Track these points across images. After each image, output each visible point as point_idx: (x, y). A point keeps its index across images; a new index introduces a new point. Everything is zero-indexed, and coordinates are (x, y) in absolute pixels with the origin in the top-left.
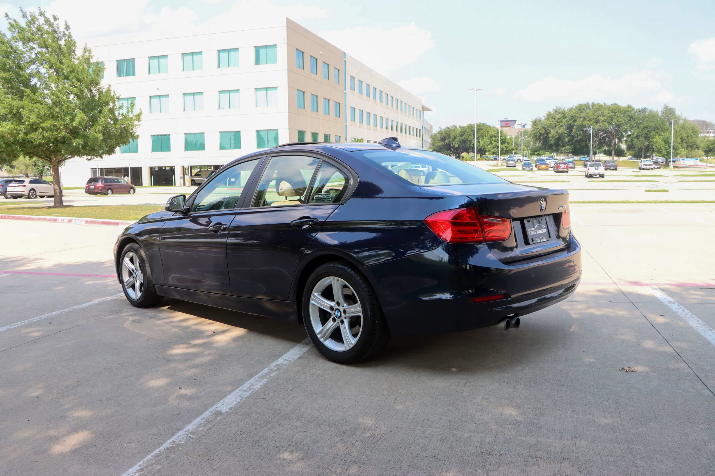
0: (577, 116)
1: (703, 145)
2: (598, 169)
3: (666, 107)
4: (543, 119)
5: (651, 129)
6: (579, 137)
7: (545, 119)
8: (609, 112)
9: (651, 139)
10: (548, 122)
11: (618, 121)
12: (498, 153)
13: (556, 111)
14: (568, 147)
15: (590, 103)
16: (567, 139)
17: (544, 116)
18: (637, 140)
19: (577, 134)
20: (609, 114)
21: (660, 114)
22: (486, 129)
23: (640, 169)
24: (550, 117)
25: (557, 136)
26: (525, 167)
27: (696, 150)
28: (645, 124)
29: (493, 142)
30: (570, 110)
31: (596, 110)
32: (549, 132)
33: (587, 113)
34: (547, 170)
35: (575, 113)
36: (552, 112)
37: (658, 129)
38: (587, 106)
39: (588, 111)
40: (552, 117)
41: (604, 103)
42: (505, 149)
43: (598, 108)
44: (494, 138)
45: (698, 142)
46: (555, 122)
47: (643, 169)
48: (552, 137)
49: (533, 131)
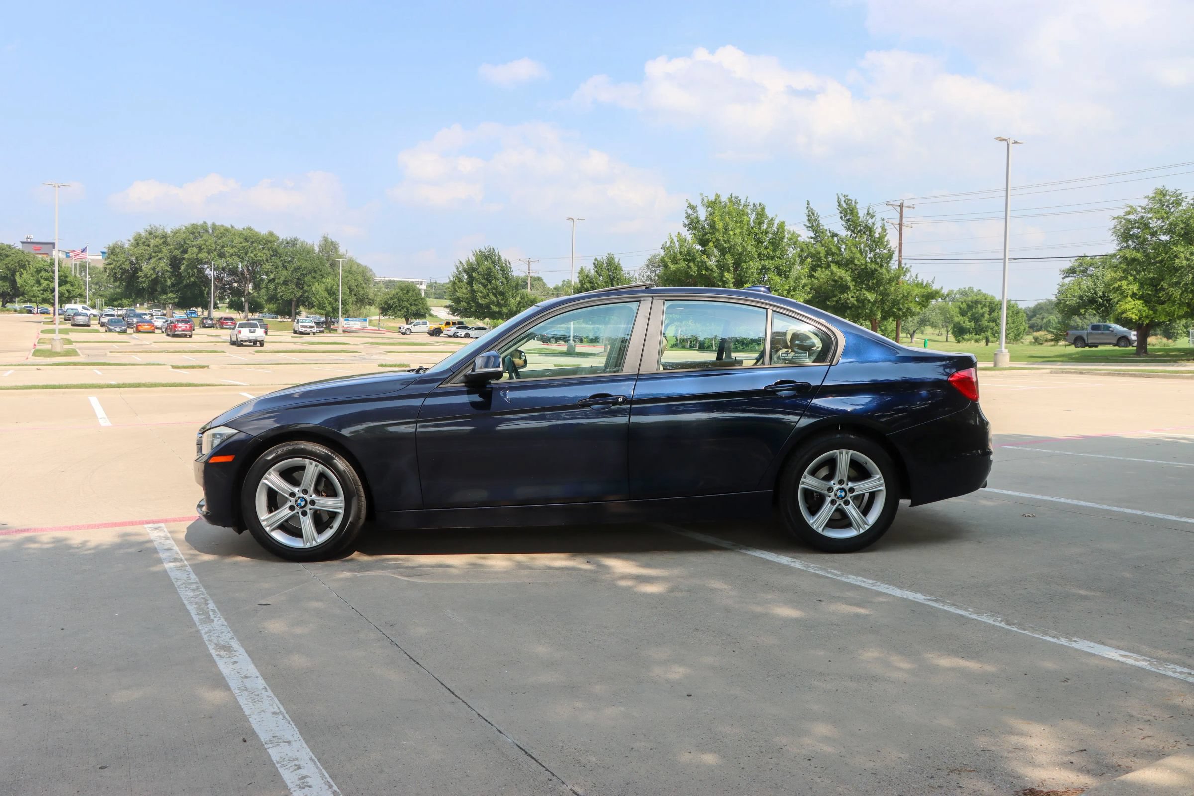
0: (188, 244)
1: (378, 299)
2: (254, 332)
3: (326, 240)
4: (127, 246)
5: (305, 272)
6: (192, 279)
7: (132, 245)
8: (242, 240)
9: (306, 287)
10: (138, 251)
11: (255, 256)
12: (54, 300)
13: (150, 234)
14: (171, 295)
15: (210, 224)
16: (169, 282)
17: (129, 241)
18: (285, 287)
19: (189, 273)
20: (241, 243)
21: (317, 249)
22: (16, 257)
23: (295, 332)
24: (141, 242)
25: (154, 276)
26: (112, 328)
27: (368, 307)
28: (296, 263)
29: (42, 281)
30: (175, 233)
31: (220, 235)
32: (138, 267)
33: (204, 240)
34: (153, 332)
35: (185, 238)
36: (144, 234)
37: (315, 272)
38: (205, 228)
39: (206, 237)
40: (144, 242)
41: (232, 226)
42: (67, 294)
43: (224, 233)
44: (43, 274)
45: (371, 296)
46: (149, 252)
47: (302, 333)
48: (146, 276)
49: (110, 264)
